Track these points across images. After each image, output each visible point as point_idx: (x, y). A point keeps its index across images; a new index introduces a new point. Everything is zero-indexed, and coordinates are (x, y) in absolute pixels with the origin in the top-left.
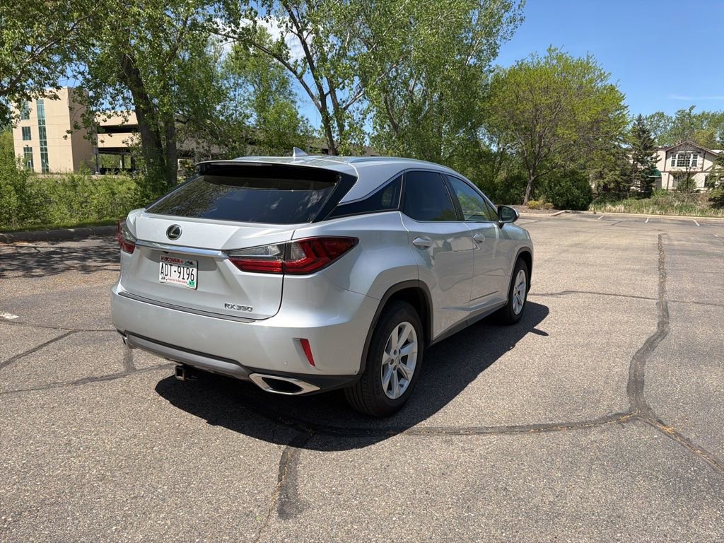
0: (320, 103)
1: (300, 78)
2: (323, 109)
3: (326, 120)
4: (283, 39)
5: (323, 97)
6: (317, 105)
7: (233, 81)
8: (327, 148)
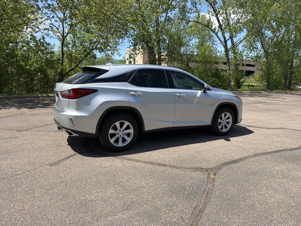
0: (224, 44)
1: (216, 34)
2: (225, 46)
3: (227, 50)
4: (210, 19)
5: (226, 41)
6: (223, 45)
7: (188, 38)
8: (226, 62)
